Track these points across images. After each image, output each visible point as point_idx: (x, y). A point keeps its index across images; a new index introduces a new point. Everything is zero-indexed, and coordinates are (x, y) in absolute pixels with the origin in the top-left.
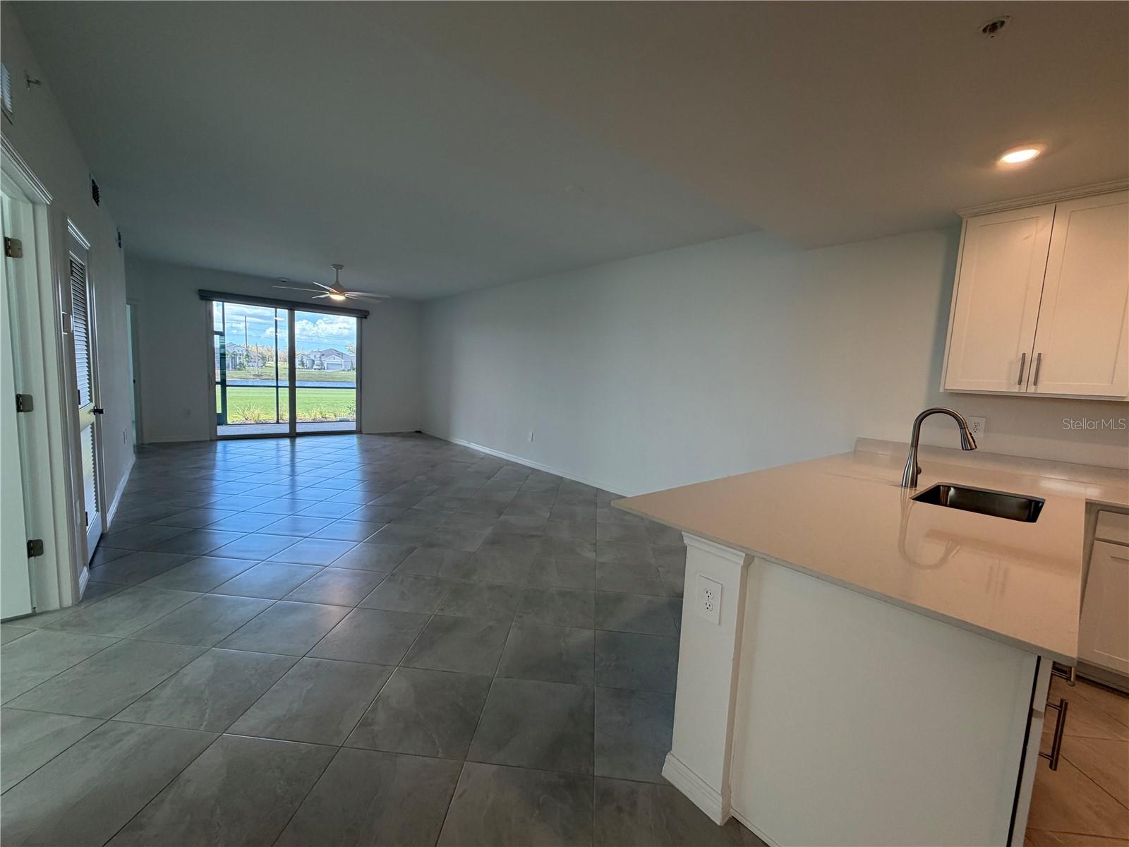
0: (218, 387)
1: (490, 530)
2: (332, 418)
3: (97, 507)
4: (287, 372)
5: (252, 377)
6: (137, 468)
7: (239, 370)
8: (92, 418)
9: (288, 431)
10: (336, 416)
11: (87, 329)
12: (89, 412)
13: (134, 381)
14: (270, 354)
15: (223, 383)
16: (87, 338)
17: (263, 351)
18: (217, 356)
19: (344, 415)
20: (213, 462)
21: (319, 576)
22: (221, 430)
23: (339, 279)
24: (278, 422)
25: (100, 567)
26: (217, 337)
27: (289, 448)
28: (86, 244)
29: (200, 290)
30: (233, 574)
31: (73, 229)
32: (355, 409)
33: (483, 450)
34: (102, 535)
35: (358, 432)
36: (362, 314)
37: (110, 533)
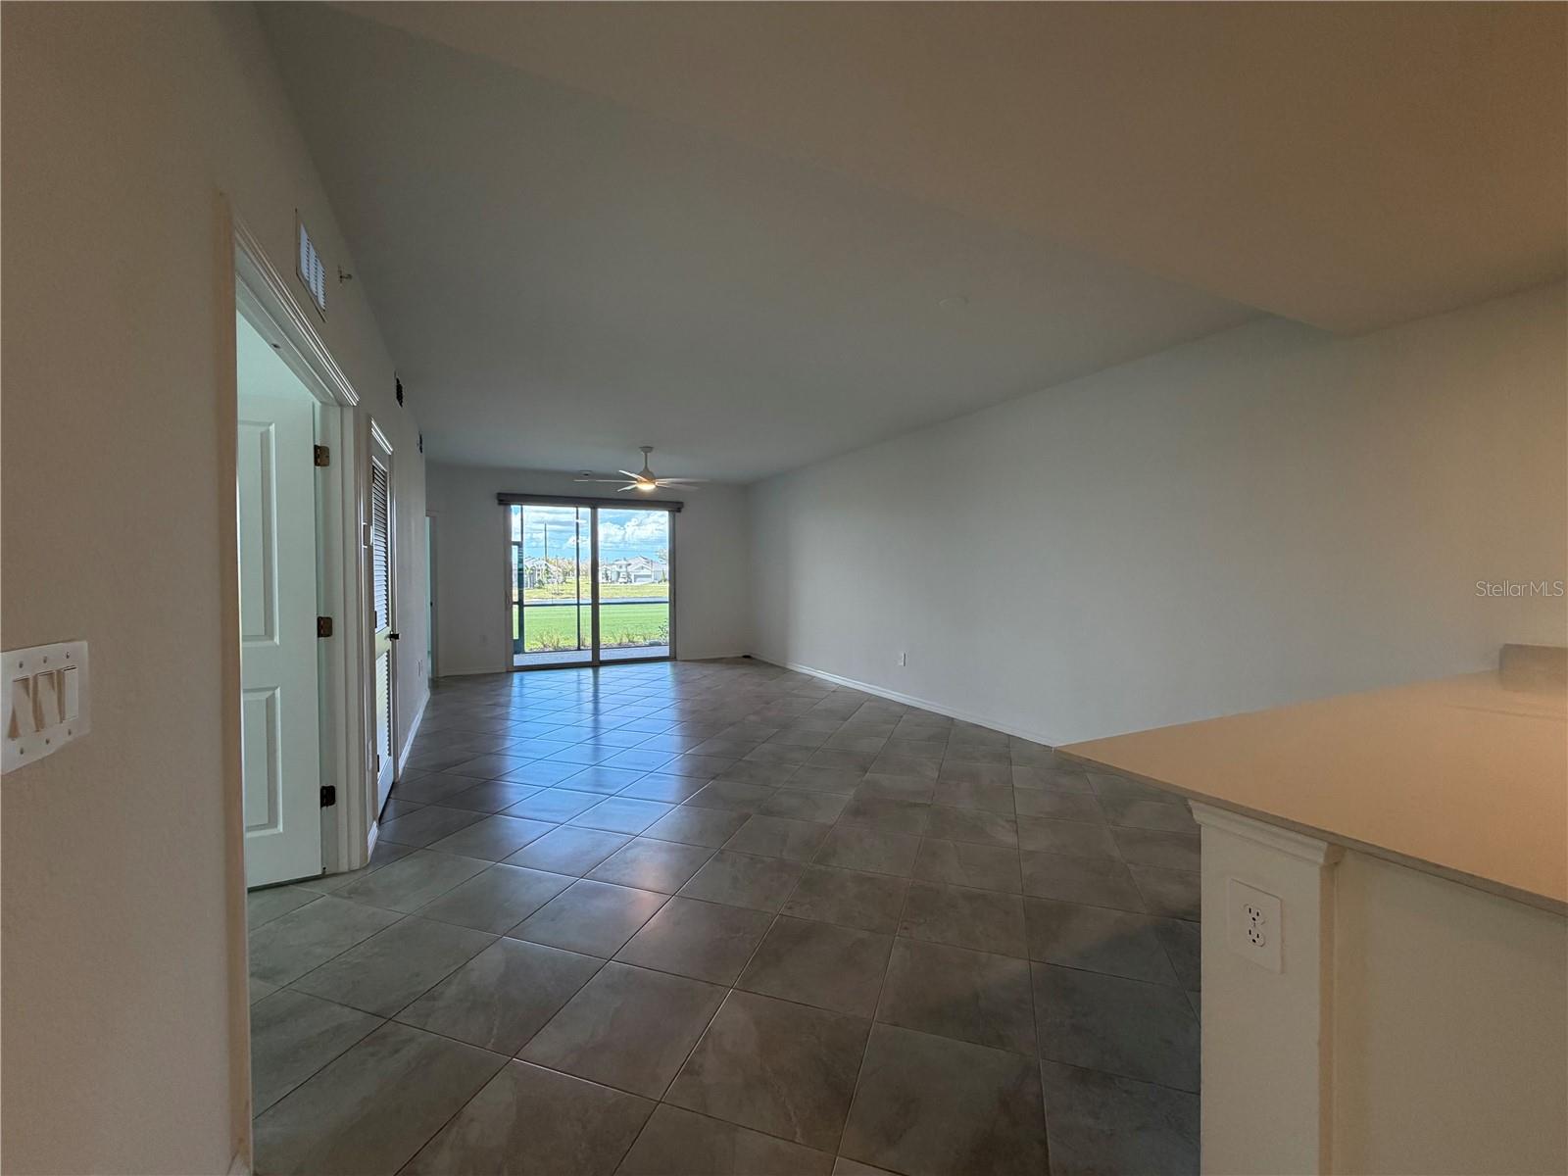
0: (516, 608)
1: (852, 792)
2: (641, 641)
3: (389, 750)
4: (589, 588)
5: (551, 596)
6: (432, 705)
7: (539, 588)
8: (388, 644)
9: (590, 659)
10: (645, 639)
11: (386, 548)
12: (386, 638)
13: (431, 604)
14: (570, 567)
15: (521, 603)
16: (386, 553)
17: (564, 564)
18: (515, 573)
19: (656, 638)
20: (507, 699)
21: (628, 849)
22: (519, 660)
23: (648, 466)
24: (579, 649)
25: (390, 823)
26: (515, 549)
27: (591, 680)
28: (388, 448)
29: (499, 494)
30: (526, 841)
31: (377, 433)
32: (668, 629)
33: (834, 680)
34: (393, 783)
35: (672, 658)
36: (675, 507)
37: (402, 782)
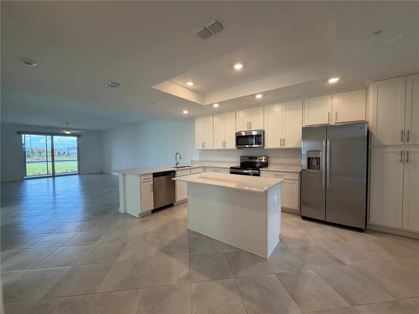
9: (52, 175)
10: (71, 171)
17: (40, 149)
24: (48, 174)
27: (52, 181)
29: (18, 132)
35: (79, 174)
36: (78, 136)
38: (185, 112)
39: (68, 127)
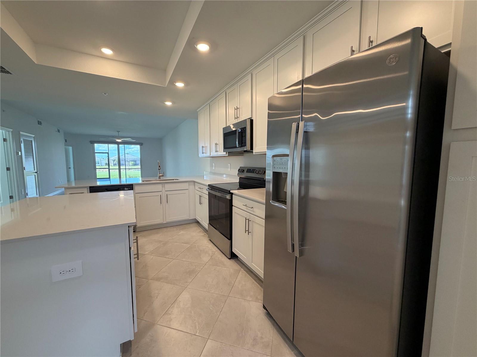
11: (33, 154)
12: (33, 173)
28: (32, 136)
29: (90, 141)
31: (24, 134)
36: (141, 144)
38: (169, 104)
39: (120, 135)
